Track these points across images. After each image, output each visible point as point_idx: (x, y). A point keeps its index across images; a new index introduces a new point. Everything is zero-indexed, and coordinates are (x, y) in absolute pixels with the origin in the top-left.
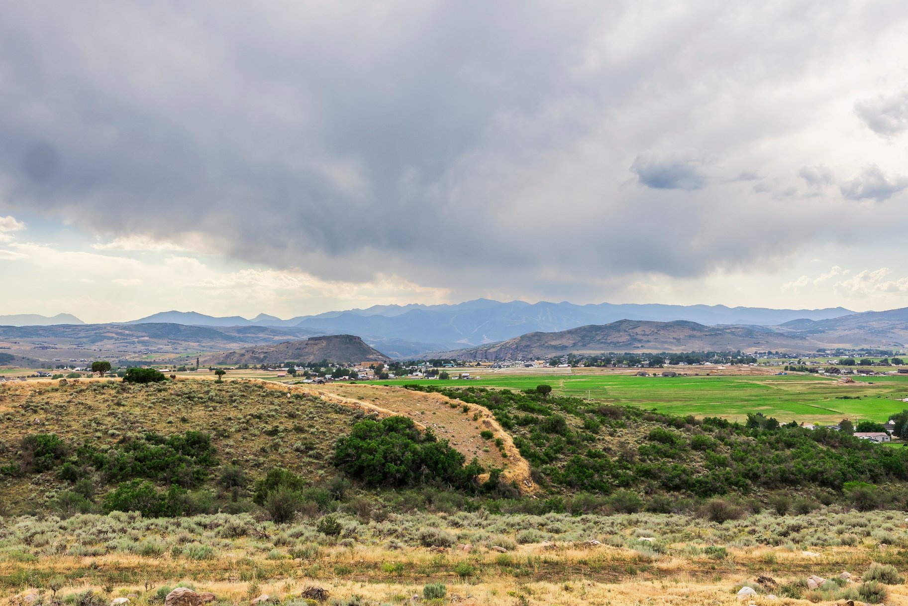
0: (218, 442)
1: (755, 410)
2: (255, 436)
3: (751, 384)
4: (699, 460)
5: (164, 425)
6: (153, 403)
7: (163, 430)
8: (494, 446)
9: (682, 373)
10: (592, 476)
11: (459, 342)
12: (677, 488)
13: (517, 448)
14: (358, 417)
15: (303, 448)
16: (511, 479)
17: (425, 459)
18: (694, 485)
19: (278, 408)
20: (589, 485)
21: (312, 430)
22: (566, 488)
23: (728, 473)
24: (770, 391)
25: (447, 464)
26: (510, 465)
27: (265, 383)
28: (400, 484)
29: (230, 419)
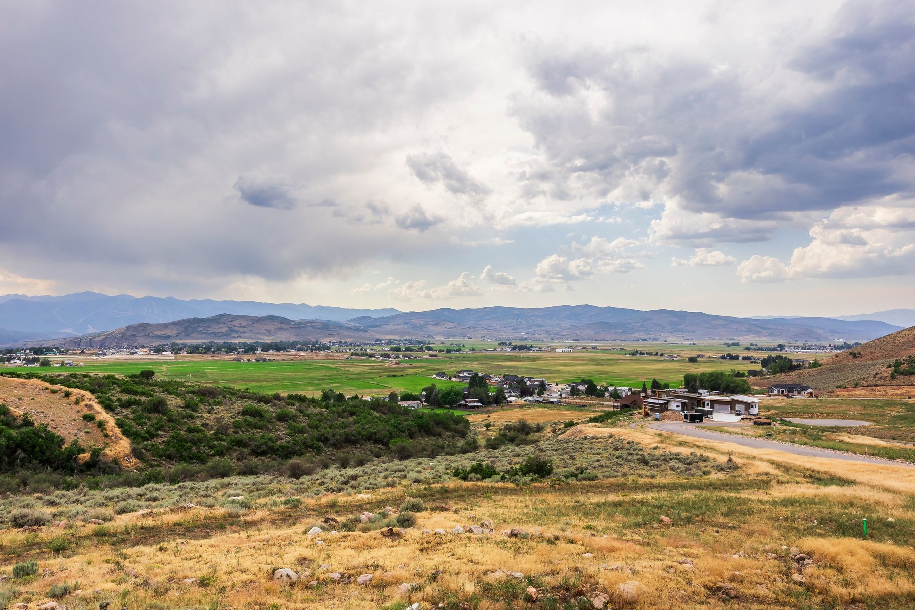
1: (327, 387)
3: (326, 367)
4: (283, 429)
8: (96, 428)
9: (272, 358)
10: (190, 448)
11: (62, 331)
12: (264, 453)
13: (119, 427)
16: (112, 456)
17: (21, 443)
18: (278, 450)
20: (187, 456)
22: (165, 460)
23: (305, 438)
24: (340, 372)
26: (112, 444)
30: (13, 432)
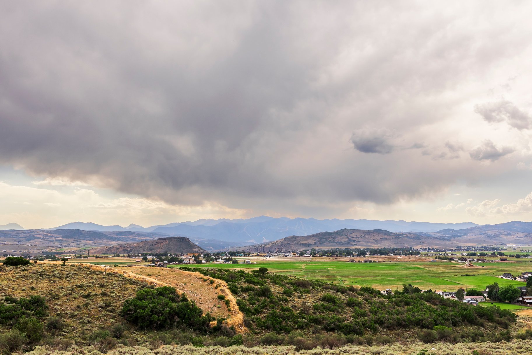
0: (51, 302)
1: (407, 283)
2: (75, 298)
3: (414, 267)
4: (349, 313)
5: (20, 291)
6: (17, 278)
7: (18, 295)
8: (225, 304)
9: (376, 260)
10: (281, 323)
11: (249, 241)
12: (332, 330)
13: (238, 305)
14: (143, 287)
15: (103, 305)
16: (230, 324)
17: (178, 312)
18: (343, 328)
19: (94, 281)
20: (278, 328)
21: (112, 295)
22: (264, 330)
23: (365, 321)
24: (425, 271)
25: (191, 315)
26: (232, 316)
27: (92, 266)
28: (160, 327)
29: (62, 288)
30: (174, 305)
